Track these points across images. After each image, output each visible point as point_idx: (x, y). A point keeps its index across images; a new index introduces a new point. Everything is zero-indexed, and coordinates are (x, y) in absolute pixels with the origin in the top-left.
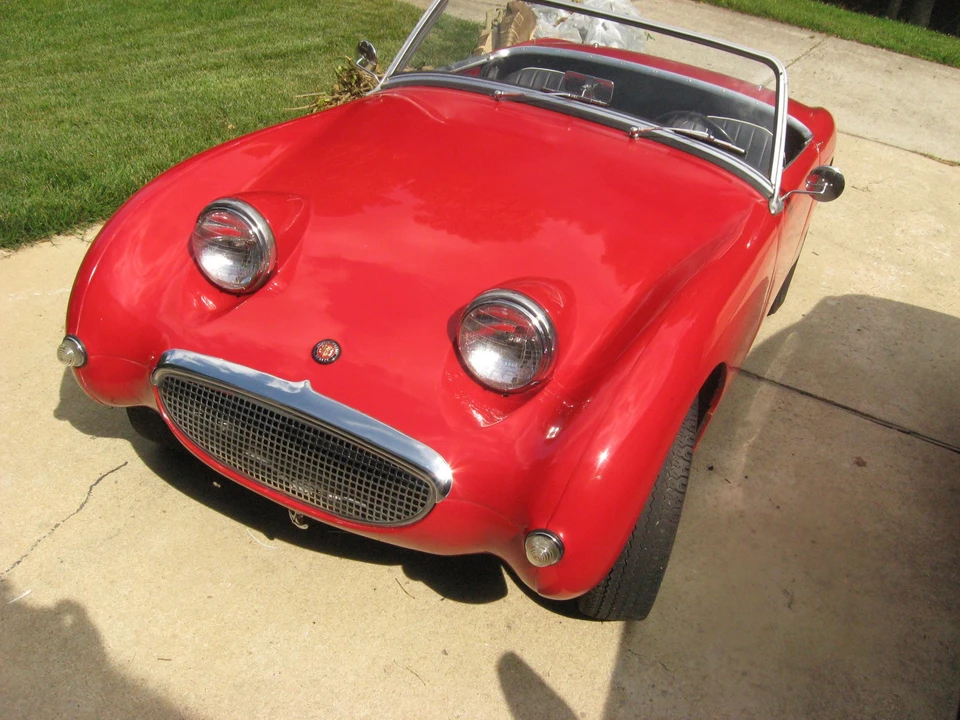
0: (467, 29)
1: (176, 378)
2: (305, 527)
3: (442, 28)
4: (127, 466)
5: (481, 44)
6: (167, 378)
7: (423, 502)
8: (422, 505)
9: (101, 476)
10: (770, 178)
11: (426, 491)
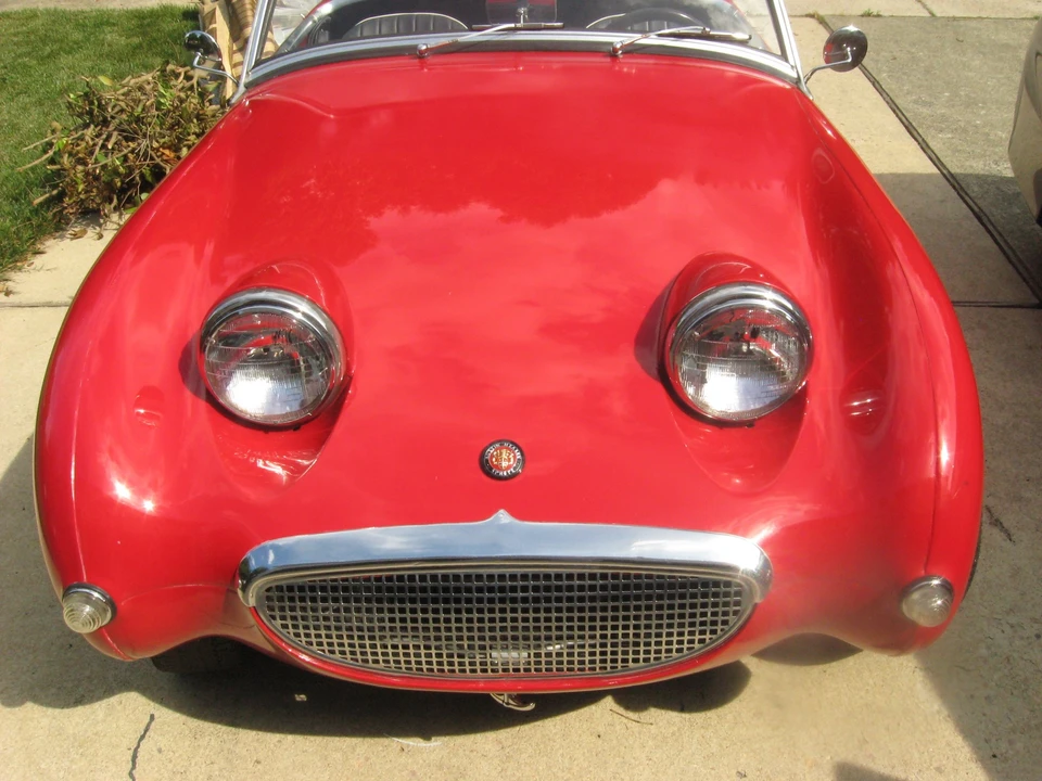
0: (143, 18)
1: (283, 583)
2: (531, 706)
3: (114, 25)
4: (156, 720)
5: (210, 24)
6: (268, 590)
7: (737, 608)
8: (735, 613)
9: (131, 752)
10: (786, 60)
11: (738, 594)
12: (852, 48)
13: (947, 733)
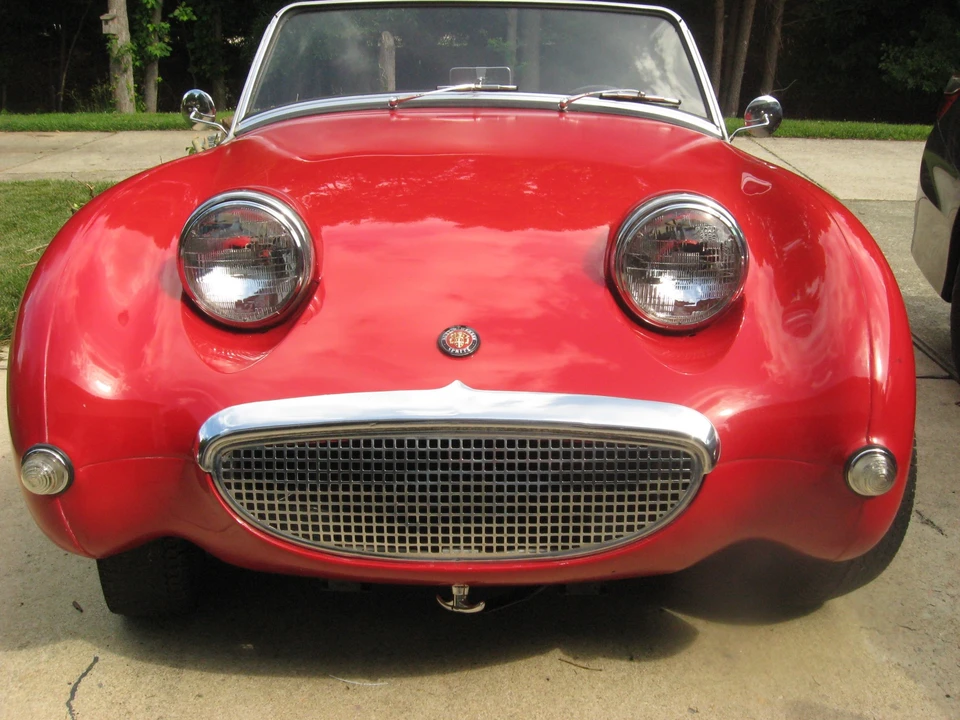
1: (241, 447)
2: (481, 606)
4: (100, 661)
7: (687, 480)
8: (685, 486)
9: (71, 687)
10: (713, 122)
11: (687, 464)
12: (769, 114)
13: (898, 678)
